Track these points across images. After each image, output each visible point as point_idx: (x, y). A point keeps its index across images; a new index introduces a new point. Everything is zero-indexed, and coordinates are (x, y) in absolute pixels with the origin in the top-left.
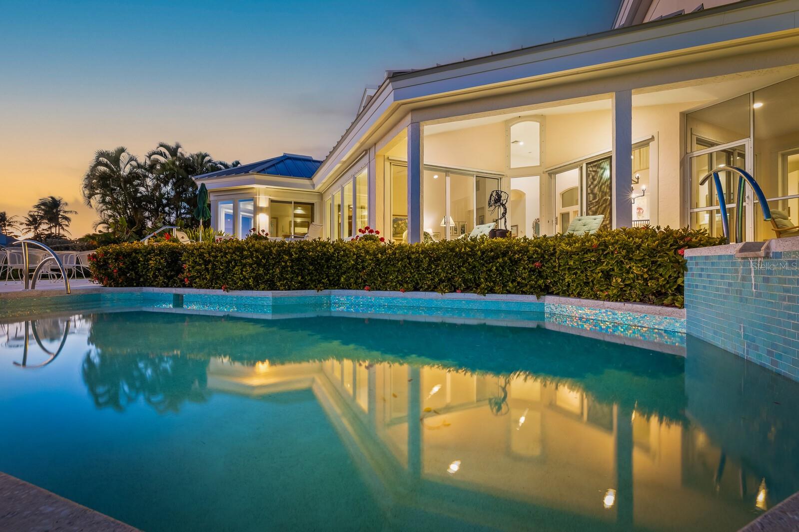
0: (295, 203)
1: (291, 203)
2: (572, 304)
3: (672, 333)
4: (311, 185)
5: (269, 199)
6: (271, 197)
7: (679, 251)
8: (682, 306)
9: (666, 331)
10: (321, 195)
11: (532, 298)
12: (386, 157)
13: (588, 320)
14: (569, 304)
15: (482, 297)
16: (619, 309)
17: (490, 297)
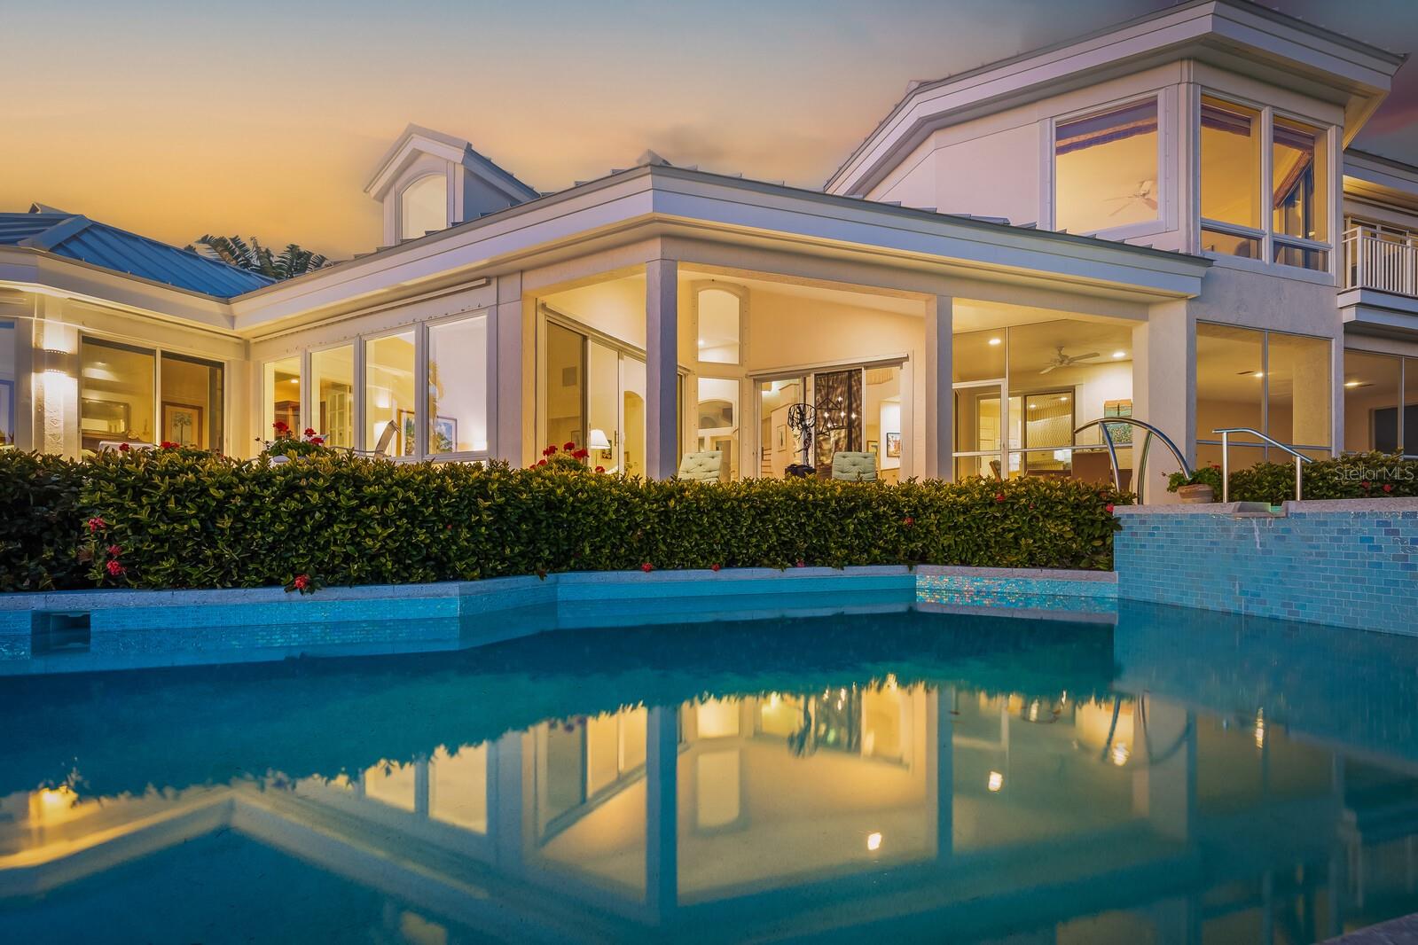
0: (165, 354)
1: (152, 352)
2: (963, 575)
3: (1101, 600)
4: (226, 316)
5: (79, 331)
6: (86, 329)
7: (1108, 508)
8: (1110, 568)
9: (1094, 598)
10: (245, 346)
11: (901, 570)
12: (539, 302)
13: (988, 594)
14: (958, 575)
15: (839, 572)
16: (1034, 576)
17: (851, 571)
